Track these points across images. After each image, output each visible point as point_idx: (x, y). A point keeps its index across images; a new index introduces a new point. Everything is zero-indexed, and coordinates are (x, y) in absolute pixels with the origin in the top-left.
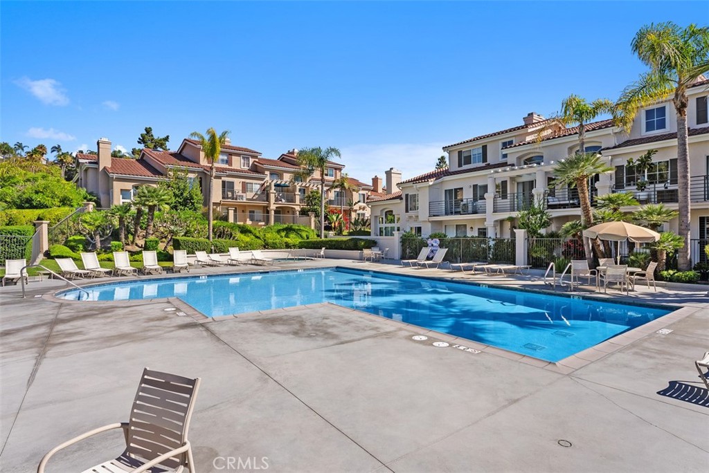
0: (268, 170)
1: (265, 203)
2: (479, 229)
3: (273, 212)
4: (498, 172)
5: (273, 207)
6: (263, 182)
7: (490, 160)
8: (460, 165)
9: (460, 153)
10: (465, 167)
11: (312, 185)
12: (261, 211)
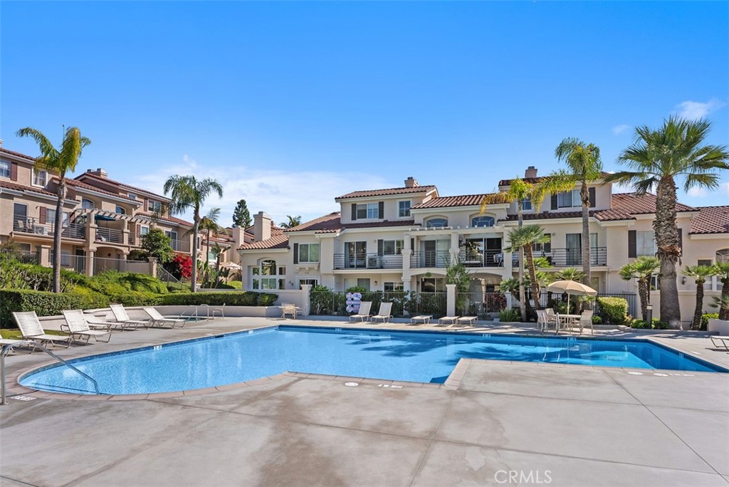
0: (80, 194)
1: (79, 242)
2: (385, 283)
3: (92, 254)
4: (416, 230)
5: (93, 247)
6: (72, 211)
7: (388, 216)
8: (354, 218)
9: (354, 206)
10: (359, 221)
11: (139, 220)
12: (70, 252)
